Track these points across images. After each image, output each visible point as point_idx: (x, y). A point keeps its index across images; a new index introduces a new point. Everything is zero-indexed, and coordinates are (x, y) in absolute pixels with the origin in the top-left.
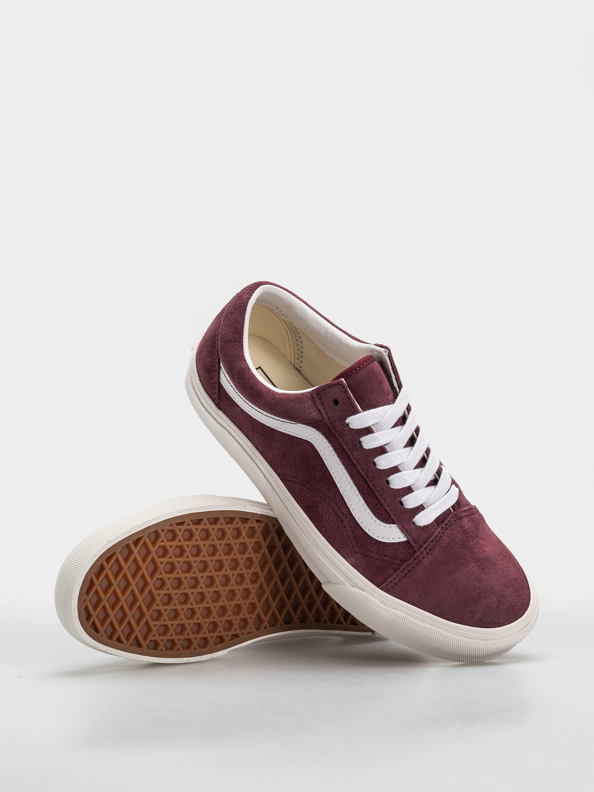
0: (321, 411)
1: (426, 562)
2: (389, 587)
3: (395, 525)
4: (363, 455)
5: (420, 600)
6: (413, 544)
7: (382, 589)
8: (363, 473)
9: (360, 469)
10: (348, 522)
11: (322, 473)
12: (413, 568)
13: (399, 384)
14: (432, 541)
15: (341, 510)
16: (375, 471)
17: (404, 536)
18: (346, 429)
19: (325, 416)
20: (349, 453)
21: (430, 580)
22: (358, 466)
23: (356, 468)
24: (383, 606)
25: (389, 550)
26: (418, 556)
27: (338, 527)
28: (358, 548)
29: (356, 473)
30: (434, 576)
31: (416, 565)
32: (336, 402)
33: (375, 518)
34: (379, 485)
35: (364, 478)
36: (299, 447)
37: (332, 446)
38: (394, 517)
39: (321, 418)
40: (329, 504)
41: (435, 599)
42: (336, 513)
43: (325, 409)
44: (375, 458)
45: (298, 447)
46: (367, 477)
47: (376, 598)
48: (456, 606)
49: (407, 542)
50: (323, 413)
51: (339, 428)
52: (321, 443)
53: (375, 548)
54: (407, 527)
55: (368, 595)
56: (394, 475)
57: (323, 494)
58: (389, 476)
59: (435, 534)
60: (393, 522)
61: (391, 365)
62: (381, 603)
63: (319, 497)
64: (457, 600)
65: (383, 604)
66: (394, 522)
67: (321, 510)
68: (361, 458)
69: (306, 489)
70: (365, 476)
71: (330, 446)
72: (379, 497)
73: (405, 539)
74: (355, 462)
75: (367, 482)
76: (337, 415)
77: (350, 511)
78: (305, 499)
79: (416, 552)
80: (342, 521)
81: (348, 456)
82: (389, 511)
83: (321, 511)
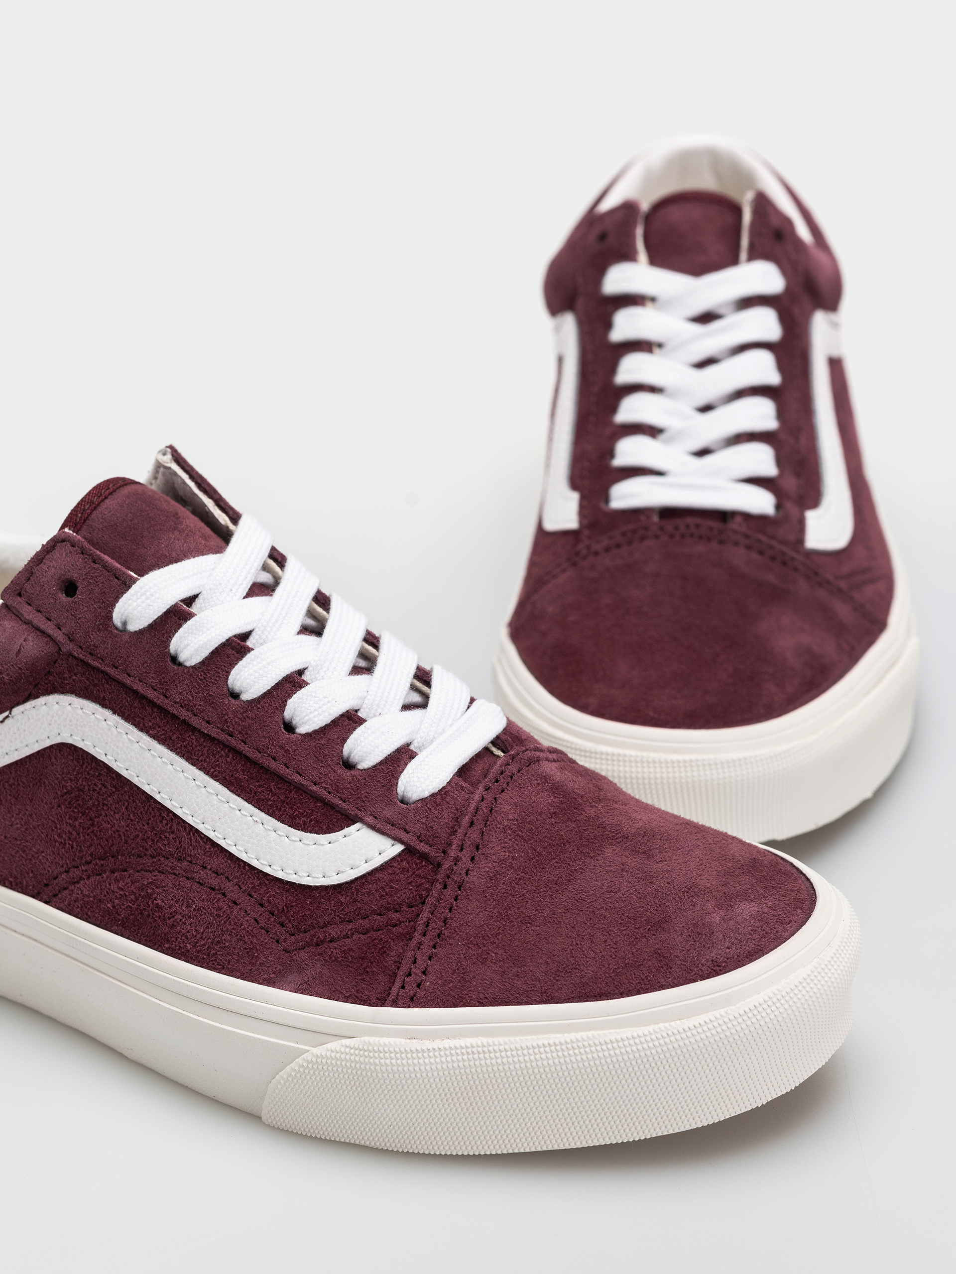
0: (42, 627)
1: (475, 879)
2: (410, 989)
3: (358, 825)
4: (194, 686)
5: (507, 984)
6: (423, 848)
7: (395, 1004)
8: (214, 732)
9: (204, 723)
10: (239, 886)
11: (126, 808)
12: (450, 910)
13: (231, 513)
14: (472, 824)
15: (209, 867)
16: (242, 710)
17: (393, 842)
18: (121, 640)
19: (59, 636)
20: (160, 700)
21: (512, 921)
22: (195, 722)
23: (195, 729)
24: (415, 1044)
25: (369, 893)
26: (451, 873)
27: (218, 916)
28: (293, 937)
29: (201, 745)
30: (518, 909)
31: (456, 900)
32: (70, 588)
33: (297, 834)
34: (267, 740)
35: (225, 746)
36: (47, 783)
37: (114, 712)
38: (344, 804)
39: (50, 648)
40: (175, 874)
41: (547, 963)
42: (200, 883)
43: (50, 620)
44: (227, 679)
45: (44, 783)
46: (229, 738)
47: (388, 1034)
48: (611, 956)
49: (409, 851)
50: (50, 632)
51: (106, 648)
52: (85, 723)
53: (332, 910)
54: (388, 813)
55: (367, 1039)
56: (295, 696)
57: (151, 861)
58: (285, 706)
59: (473, 805)
60: (350, 820)
61: (192, 477)
62: (408, 1041)
63: (144, 873)
64: (605, 942)
65: (414, 1041)
66: (352, 820)
67: (163, 901)
68: (192, 697)
69: (107, 878)
70: (223, 737)
71: (107, 713)
72: (282, 770)
73: (399, 848)
74: (184, 714)
75: (237, 753)
76: (85, 618)
77: (231, 856)
78: (116, 901)
79: (439, 865)
80: (224, 894)
81: (159, 707)
82: (324, 793)
83: (163, 904)
